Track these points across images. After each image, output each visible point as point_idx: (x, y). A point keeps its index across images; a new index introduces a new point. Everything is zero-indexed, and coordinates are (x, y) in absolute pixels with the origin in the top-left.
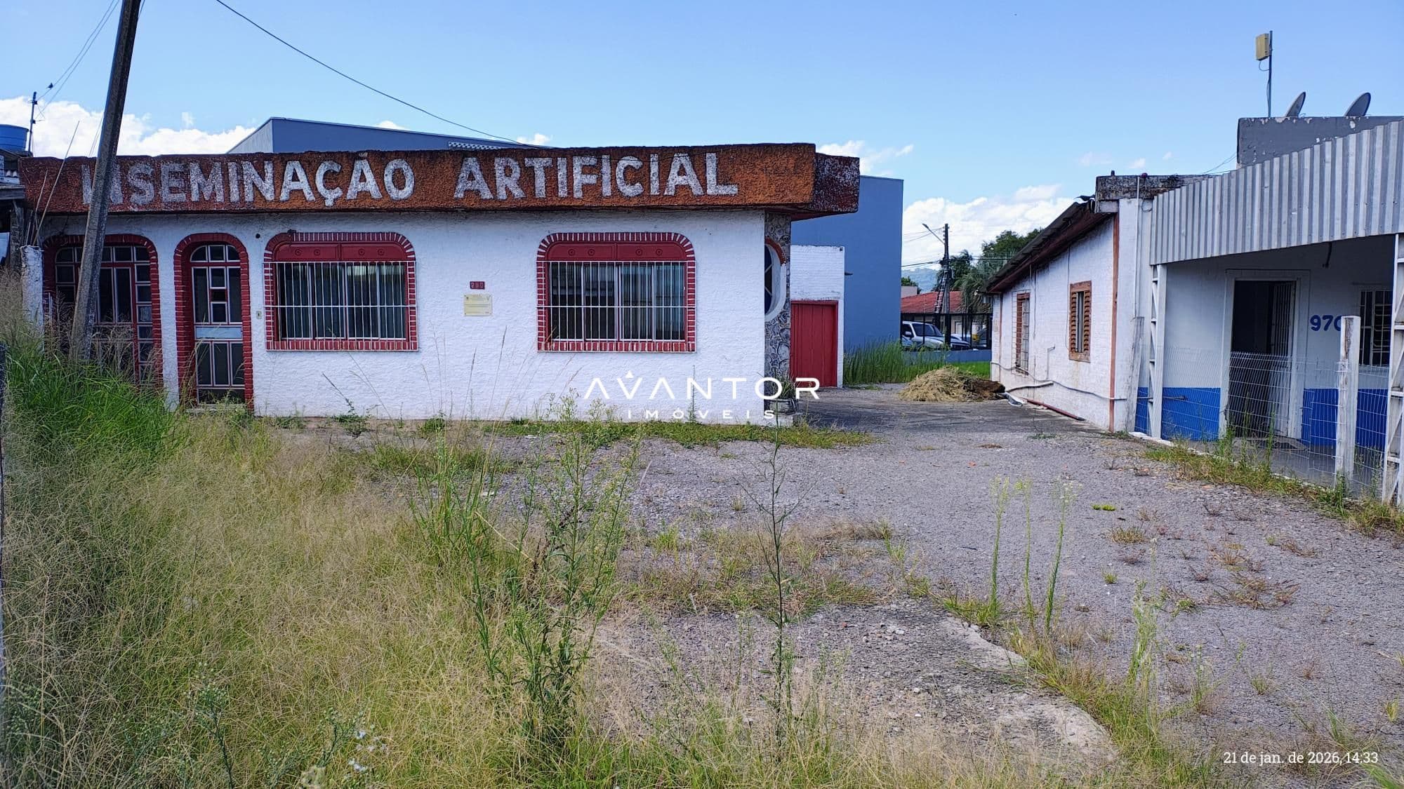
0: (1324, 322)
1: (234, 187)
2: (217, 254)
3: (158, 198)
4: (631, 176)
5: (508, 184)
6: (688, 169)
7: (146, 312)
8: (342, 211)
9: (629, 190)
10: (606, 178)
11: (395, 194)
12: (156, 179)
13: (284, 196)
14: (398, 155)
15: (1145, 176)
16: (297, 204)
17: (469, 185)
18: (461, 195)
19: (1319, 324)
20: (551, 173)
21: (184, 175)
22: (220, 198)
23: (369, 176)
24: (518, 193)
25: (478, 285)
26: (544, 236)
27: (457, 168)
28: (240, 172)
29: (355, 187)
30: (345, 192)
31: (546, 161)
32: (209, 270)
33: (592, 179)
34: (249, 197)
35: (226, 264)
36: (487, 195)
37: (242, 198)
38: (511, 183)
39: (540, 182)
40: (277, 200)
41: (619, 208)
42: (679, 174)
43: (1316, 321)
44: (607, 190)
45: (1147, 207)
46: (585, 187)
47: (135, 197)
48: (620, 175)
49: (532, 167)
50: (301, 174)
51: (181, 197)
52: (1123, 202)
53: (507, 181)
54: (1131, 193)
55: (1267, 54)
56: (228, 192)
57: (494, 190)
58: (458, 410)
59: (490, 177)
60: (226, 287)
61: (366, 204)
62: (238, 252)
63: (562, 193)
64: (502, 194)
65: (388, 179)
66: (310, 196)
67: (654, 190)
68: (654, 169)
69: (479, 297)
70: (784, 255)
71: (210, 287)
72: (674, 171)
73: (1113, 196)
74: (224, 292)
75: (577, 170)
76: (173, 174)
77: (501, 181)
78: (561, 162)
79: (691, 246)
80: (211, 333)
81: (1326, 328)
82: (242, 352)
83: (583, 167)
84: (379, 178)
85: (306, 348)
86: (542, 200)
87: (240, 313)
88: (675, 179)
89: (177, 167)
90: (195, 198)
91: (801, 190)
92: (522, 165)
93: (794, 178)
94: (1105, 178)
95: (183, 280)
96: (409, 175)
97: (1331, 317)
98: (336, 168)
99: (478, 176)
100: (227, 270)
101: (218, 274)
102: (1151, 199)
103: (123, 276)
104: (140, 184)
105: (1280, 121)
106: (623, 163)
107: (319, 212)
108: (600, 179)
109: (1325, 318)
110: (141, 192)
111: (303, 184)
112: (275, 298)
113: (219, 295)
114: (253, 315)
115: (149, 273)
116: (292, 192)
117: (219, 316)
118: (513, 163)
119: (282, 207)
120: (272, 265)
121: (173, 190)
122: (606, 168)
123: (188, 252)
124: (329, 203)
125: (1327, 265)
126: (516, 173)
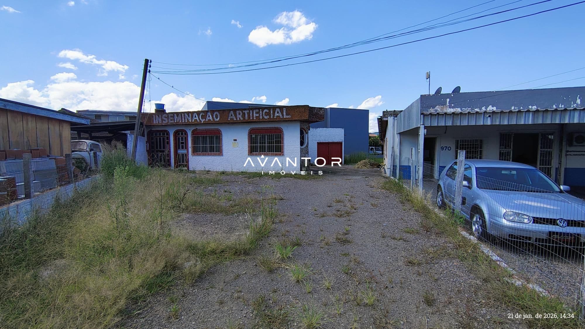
0: (445, 148)
1: (183, 119)
2: (182, 134)
3: (168, 122)
4: (266, 114)
5: (240, 117)
6: (279, 112)
7: (168, 147)
8: (205, 124)
9: (266, 117)
10: (261, 115)
11: (216, 120)
12: (168, 118)
13: (193, 121)
14: (216, 111)
15: (395, 111)
16: (196, 123)
17: (231, 117)
18: (230, 120)
19: (443, 149)
20: (249, 114)
21: (174, 116)
22: (180, 122)
23: (210, 116)
24: (242, 119)
25: (235, 140)
26: (249, 128)
27: (229, 113)
28: (184, 116)
29: (208, 118)
30: (205, 119)
31: (248, 111)
32: (180, 137)
33: (258, 115)
34: (186, 121)
35: (184, 136)
36: (235, 119)
37: (185, 122)
38: (240, 116)
39: (246, 116)
40: (192, 122)
41: (264, 122)
42: (277, 113)
43: (442, 148)
44: (261, 117)
45: (396, 118)
46: (256, 117)
47: (164, 122)
48: (264, 114)
49: (245, 113)
50: (197, 116)
51: (173, 121)
52: (389, 118)
53: (239, 116)
54: (391, 115)
55: (428, 77)
56: (182, 120)
57: (236, 118)
58: (229, 169)
59: (236, 115)
60: (184, 141)
61: (210, 122)
62: (186, 133)
63: (251, 118)
64: (238, 119)
65: (214, 116)
66: (198, 121)
67: (272, 117)
68: (272, 112)
69: (235, 143)
70: (307, 132)
71: (181, 141)
72: (276, 113)
73: (386, 116)
74: (183, 142)
75: (254, 113)
76: (171, 116)
77: (238, 116)
78: (251, 111)
79: (282, 130)
80: (181, 152)
81: (445, 150)
82: (187, 155)
83: (256, 112)
84: (213, 116)
85: (199, 155)
86: (247, 120)
87: (187, 148)
88: (276, 114)
89: (172, 115)
90: (176, 122)
91: (306, 117)
92: (242, 112)
93: (304, 113)
94: (385, 111)
95: (175, 139)
96: (219, 115)
97: (447, 147)
98: (204, 114)
99: (233, 115)
100: (184, 137)
101: (182, 138)
102: (396, 117)
103: (164, 139)
104: (165, 119)
105: (431, 95)
106: (265, 110)
107: (200, 124)
108: (259, 115)
109: (445, 147)
110: (165, 121)
111: (197, 118)
112: (193, 144)
113: (182, 143)
114: (189, 148)
115: (168, 138)
116: (195, 120)
117: (183, 148)
118: (241, 112)
119: (193, 123)
120: (193, 136)
121: (171, 120)
122: (261, 112)
123: (176, 134)
124: (202, 122)
125: (445, 133)
126: (241, 115)
